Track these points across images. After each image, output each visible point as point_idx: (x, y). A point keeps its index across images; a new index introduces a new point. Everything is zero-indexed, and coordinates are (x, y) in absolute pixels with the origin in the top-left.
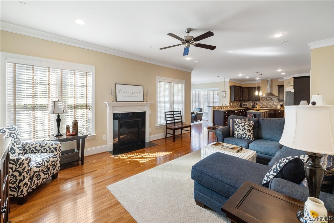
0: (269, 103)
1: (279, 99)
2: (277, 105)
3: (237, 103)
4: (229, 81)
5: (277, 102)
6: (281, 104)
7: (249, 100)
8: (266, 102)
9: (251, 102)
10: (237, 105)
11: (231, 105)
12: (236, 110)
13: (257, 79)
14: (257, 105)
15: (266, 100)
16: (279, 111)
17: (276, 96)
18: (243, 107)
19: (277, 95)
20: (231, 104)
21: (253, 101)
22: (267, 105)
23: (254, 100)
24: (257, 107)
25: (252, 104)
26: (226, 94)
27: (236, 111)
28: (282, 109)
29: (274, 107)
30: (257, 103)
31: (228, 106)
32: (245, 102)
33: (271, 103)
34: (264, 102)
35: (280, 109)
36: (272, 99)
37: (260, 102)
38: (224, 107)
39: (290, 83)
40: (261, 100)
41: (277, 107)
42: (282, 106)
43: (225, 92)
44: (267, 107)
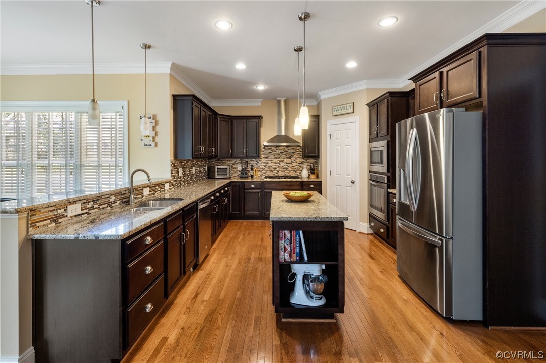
0: (282, 164)
2: (299, 169)
3: (199, 166)
4: (169, 72)
5: (299, 160)
6: (308, 164)
7: (232, 156)
8: (275, 160)
9: (238, 161)
10: (200, 172)
11: (180, 174)
12: (202, 200)
13: (261, 88)
14: (252, 169)
16: (312, 186)
18: (216, 177)
20: (181, 170)
21: (241, 158)
22: (278, 169)
23: (247, 157)
24: (252, 176)
25: (240, 168)
26: (157, 128)
27: (201, 206)
28: (313, 178)
29: (293, 174)
30: (252, 165)
31: (167, 181)
32: (220, 162)
33: (286, 164)
34: (270, 162)
35: (309, 180)
36: (287, 151)
37: (260, 161)
38: (146, 187)
39: (341, 107)
40: (262, 156)
41: (301, 173)
42: (312, 171)
43: (154, 121)
44: (277, 173)
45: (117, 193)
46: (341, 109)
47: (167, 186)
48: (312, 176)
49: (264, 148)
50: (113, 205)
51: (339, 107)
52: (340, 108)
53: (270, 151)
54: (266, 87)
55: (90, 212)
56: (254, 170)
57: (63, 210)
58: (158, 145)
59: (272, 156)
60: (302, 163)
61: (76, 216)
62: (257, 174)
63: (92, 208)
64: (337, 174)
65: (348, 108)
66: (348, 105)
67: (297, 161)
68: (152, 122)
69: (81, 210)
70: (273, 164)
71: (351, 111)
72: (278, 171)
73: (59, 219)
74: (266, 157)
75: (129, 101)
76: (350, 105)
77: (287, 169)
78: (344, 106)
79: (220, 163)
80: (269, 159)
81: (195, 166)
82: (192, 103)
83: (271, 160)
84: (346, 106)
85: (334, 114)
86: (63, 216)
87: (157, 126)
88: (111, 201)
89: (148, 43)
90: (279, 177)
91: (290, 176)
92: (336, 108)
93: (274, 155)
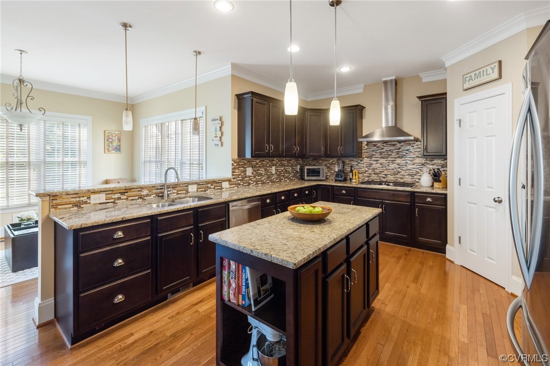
0: (392, 166)
1: (426, 149)
2: (417, 173)
3: (283, 165)
4: (230, 73)
5: (418, 160)
6: (431, 167)
7: (326, 155)
8: (382, 161)
9: (335, 161)
10: (287, 172)
13: (345, 69)
14: (351, 171)
15: (381, 153)
16: (429, 199)
17: (416, 140)
18: (306, 178)
19: (419, 136)
20: (250, 170)
21: (339, 157)
22: (386, 172)
23: (345, 156)
24: (351, 180)
25: (337, 169)
26: (224, 129)
28: (438, 189)
29: (408, 179)
30: (351, 167)
31: (226, 179)
32: (317, 161)
33: (397, 166)
34: (375, 163)
35: (433, 191)
36: (399, 149)
37: (361, 161)
38: (193, 184)
39: (477, 72)
40: (364, 155)
41: (419, 179)
42: (437, 176)
43: (220, 122)
44: (384, 178)
45: (151, 188)
46: (477, 76)
47: (225, 185)
48: (436, 185)
49: (367, 145)
50: (145, 198)
51: (472, 74)
52: (475, 74)
53: (375, 148)
54: (353, 68)
55: (116, 202)
56: (354, 172)
57: (86, 198)
58: (224, 144)
59: (377, 155)
60: (423, 164)
61: (100, 204)
62: (357, 177)
63: (119, 198)
64: (471, 185)
65: (490, 71)
66: (488, 68)
67: (415, 161)
68: (219, 124)
69: (106, 200)
70: (378, 165)
71: (496, 75)
72: (386, 175)
73: (82, 204)
74: (370, 157)
75: (206, 107)
76: (493, 66)
77: (399, 172)
78: (481, 70)
79: (317, 163)
80: (373, 159)
81: (275, 165)
82: (252, 100)
83: (377, 161)
84: (485, 69)
85: (466, 86)
86: (86, 203)
87: (223, 127)
88: (143, 194)
89: (198, 49)
90: (387, 183)
91: (404, 182)
92: (469, 75)
93: (381, 154)
